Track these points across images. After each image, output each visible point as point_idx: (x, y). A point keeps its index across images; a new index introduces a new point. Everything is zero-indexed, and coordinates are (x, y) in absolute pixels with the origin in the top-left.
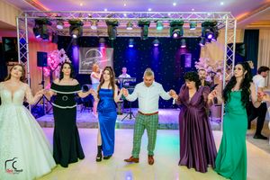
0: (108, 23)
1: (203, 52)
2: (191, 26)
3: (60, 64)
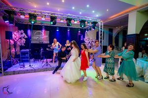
2: (88, 23)
3: (20, 38)
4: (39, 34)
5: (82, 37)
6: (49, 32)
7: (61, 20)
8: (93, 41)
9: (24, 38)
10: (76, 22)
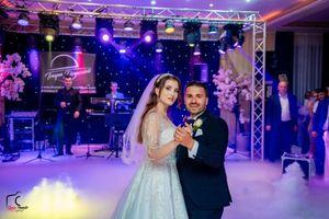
0: (98, 20)
1: (223, 62)
2: (211, 28)
3: (9, 77)
4: (65, 62)
5: (205, 71)
6: (94, 55)
7: (126, 25)
8: (245, 87)
9: (20, 76)
10: (170, 30)
